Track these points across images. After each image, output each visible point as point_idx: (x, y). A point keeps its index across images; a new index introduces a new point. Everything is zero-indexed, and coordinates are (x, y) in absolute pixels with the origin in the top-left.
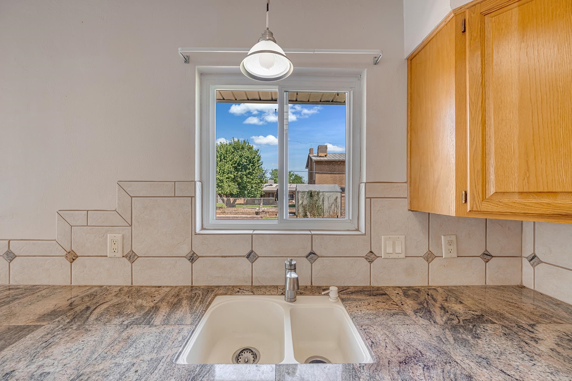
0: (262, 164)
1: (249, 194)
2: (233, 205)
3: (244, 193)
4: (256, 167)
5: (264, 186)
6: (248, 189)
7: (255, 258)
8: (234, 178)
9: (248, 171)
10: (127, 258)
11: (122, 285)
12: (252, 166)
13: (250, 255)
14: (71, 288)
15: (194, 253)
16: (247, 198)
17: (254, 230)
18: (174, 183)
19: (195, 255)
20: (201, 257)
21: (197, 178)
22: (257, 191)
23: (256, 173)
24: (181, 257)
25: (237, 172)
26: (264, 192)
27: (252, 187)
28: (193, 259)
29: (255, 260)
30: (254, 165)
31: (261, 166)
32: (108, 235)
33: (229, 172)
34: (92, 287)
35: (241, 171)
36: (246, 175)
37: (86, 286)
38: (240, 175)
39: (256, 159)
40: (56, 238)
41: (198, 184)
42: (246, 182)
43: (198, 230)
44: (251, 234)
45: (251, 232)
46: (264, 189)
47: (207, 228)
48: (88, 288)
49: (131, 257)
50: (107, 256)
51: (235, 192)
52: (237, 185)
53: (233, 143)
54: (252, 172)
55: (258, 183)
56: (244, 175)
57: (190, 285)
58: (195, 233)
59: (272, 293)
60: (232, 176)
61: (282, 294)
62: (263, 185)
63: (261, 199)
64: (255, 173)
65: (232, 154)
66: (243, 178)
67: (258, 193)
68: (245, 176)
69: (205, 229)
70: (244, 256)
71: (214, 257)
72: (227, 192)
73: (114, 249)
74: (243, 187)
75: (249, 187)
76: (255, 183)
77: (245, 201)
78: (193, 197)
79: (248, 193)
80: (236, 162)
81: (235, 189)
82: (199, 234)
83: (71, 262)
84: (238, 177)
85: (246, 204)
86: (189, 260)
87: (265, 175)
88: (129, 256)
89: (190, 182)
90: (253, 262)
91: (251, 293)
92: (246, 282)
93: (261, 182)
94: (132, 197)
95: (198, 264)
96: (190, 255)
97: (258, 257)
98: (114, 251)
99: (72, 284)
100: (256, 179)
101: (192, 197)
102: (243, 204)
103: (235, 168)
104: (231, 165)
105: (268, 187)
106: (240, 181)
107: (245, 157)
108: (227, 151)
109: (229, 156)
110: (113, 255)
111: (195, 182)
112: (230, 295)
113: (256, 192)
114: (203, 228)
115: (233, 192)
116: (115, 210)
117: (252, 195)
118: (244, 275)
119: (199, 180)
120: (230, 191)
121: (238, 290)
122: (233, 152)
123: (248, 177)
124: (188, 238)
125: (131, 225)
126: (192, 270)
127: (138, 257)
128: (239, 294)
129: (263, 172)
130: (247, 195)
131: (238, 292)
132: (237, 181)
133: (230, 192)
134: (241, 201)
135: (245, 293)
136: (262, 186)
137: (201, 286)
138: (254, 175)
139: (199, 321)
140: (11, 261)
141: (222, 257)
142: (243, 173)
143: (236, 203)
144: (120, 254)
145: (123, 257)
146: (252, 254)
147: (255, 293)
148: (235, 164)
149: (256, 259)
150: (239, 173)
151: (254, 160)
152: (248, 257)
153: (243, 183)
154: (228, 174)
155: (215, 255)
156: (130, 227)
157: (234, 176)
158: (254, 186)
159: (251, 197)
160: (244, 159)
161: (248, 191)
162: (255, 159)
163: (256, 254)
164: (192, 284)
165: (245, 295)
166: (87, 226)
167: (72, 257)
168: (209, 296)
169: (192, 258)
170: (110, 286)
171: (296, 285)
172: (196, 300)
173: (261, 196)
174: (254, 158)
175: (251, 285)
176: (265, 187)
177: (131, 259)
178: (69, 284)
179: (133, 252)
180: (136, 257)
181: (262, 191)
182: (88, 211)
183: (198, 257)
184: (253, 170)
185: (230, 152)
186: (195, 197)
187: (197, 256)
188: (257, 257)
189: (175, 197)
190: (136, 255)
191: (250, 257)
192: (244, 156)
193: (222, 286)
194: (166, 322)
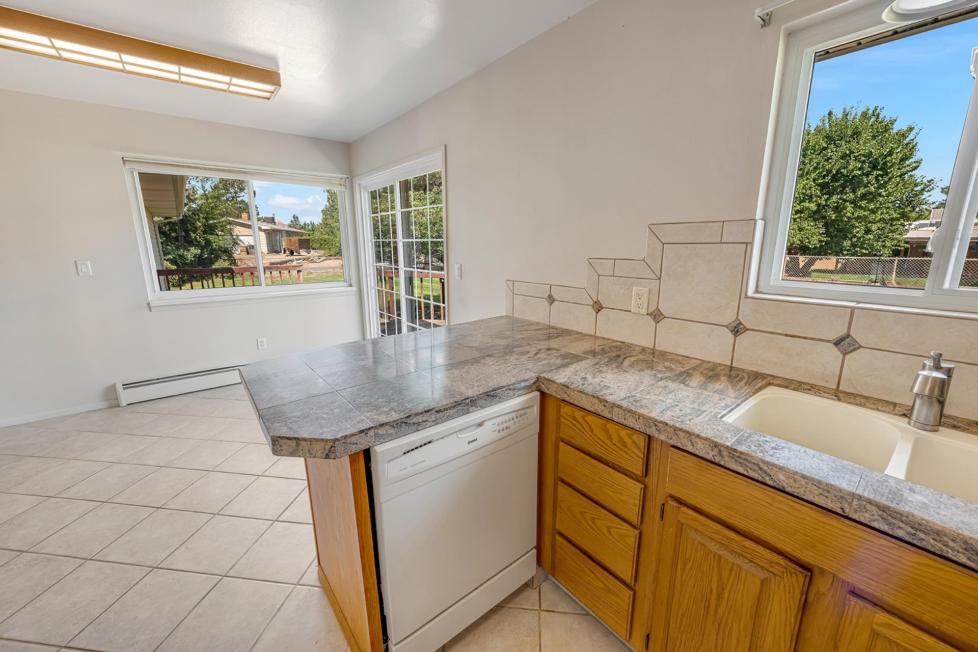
0: (916, 168)
1: (854, 249)
2: (805, 273)
3: (838, 244)
4: (890, 179)
5: (913, 226)
6: (855, 236)
7: (852, 348)
8: (815, 212)
9: (862, 191)
10: (652, 316)
11: (644, 345)
12: (878, 176)
13: (842, 341)
14: (595, 337)
15: (740, 323)
16: (847, 257)
17: (859, 303)
18: (722, 223)
19: (741, 326)
20: (750, 330)
21: (759, 214)
22: (883, 241)
23: (889, 195)
24: (721, 325)
25: (826, 197)
26: (906, 243)
27: (868, 231)
28: (738, 331)
29: (852, 351)
30: (887, 174)
31: (909, 174)
32: (634, 288)
33: (804, 198)
34: (615, 341)
35: (842, 192)
36: (853, 202)
37: (608, 339)
38: (835, 202)
39: (895, 158)
40: (585, 286)
41: (760, 225)
42: (852, 219)
43: (750, 292)
44: (850, 308)
45: (853, 304)
46: (911, 234)
47: (764, 291)
48: (611, 341)
49: (657, 316)
50: (630, 311)
51: (814, 242)
52: (823, 226)
53: (827, 125)
54: (876, 192)
55: (892, 219)
56: (847, 201)
57: (729, 364)
58: (746, 295)
59: (879, 408)
60: (813, 207)
61: (905, 415)
62: (906, 223)
63: (893, 261)
64: (884, 194)
65: (819, 154)
66: (845, 208)
67: (884, 246)
68: (851, 203)
69: (761, 293)
70: (828, 341)
71: (773, 333)
72: (794, 243)
73: (639, 304)
74: (839, 230)
75: (859, 230)
76: (882, 220)
77: (840, 265)
78: (749, 244)
79: (854, 246)
80: (829, 171)
81: (815, 236)
82: (752, 298)
83: (597, 313)
84: (829, 208)
85: (843, 271)
86: (732, 331)
87: (923, 197)
88: (654, 315)
89: (747, 221)
90: (846, 354)
91: (834, 397)
92: (827, 382)
93: (904, 216)
94: (663, 244)
95: (743, 338)
96: (734, 325)
97: (860, 347)
98: (638, 306)
99: (597, 335)
100: (887, 208)
101: (747, 243)
102: (831, 272)
103: (823, 186)
104: (814, 180)
105: (925, 229)
106: (833, 218)
107: (860, 155)
108: (808, 150)
109: (811, 159)
110: (637, 311)
111: (755, 221)
112: (794, 389)
113: (880, 244)
114: (757, 291)
115: (809, 242)
116: (644, 260)
117: (864, 251)
118: (825, 369)
119: (761, 218)
120: (800, 240)
121: (810, 388)
122: (825, 149)
123: (861, 207)
124: (733, 301)
125: (660, 279)
126: (734, 345)
127: (665, 317)
128: (811, 392)
129: (915, 189)
130: (848, 250)
131: (810, 390)
132: (824, 218)
133: (802, 242)
134: (829, 263)
135: (823, 395)
136: (904, 226)
137: (745, 370)
138: (881, 199)
139: (745, 400)
140: (552, 304)
141: (787, 335)
142: (845, 197)
143: (813, 268)
144: (644, 311)
145: (647, 314)
146: (848, 340)
147: (843, 399)
148: (824, 177)
149: (855, 349)
150: (835, 198)
151: (889, 159)
152: (838, 343)
153: (842, 221)
154: (801, 202)
155: (774, 331)
156: (659, 281)
157: (819, 205)
158: (874, 227)
159: (859, 256)
160: (855, 160)
161: (854, 240)
162: (894, 156)
163: (856, 341)
164: (732, 364)
165: (821, 397)
166: (614, 276)
167: (598, 307)
168: (759, 381)
169: (737, 329)
170: (631, 344)
171: (939, 389)
172: (739, 380)
173: (896, 253)
174: (890, 154)
175: (835, 388)
176: (916, 228)
177: (656, 319)
178: (594, 334)
179: (659, 310)
180: (662, 317)
181: (899, 241)
182: (615, 259)
183: (745, 329)
184: (879, 188)
185: (815, 151)
186: (752, 243)
187: (745, 327)
188: (856, 347)
189: (721, 243)
190: (662, 314)
191: (842, 344)
192: (856, 154)
193: (779, 377)
194: (704, 386)
